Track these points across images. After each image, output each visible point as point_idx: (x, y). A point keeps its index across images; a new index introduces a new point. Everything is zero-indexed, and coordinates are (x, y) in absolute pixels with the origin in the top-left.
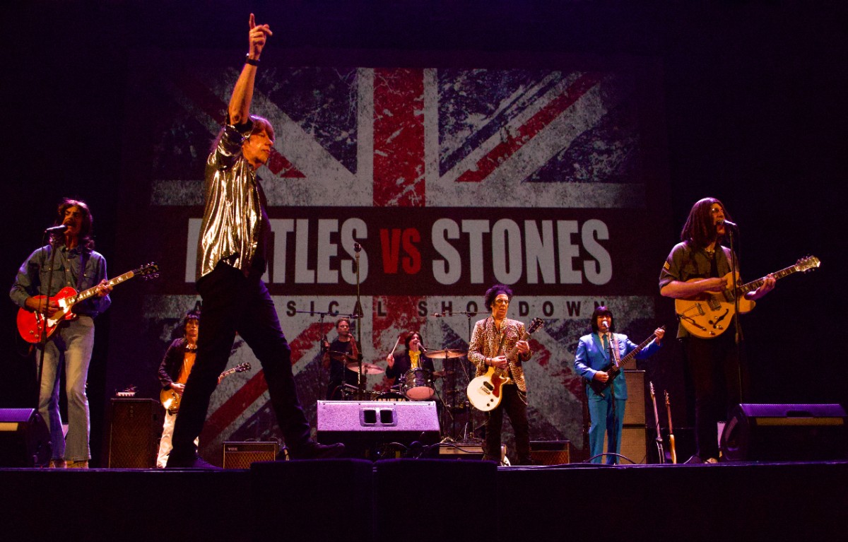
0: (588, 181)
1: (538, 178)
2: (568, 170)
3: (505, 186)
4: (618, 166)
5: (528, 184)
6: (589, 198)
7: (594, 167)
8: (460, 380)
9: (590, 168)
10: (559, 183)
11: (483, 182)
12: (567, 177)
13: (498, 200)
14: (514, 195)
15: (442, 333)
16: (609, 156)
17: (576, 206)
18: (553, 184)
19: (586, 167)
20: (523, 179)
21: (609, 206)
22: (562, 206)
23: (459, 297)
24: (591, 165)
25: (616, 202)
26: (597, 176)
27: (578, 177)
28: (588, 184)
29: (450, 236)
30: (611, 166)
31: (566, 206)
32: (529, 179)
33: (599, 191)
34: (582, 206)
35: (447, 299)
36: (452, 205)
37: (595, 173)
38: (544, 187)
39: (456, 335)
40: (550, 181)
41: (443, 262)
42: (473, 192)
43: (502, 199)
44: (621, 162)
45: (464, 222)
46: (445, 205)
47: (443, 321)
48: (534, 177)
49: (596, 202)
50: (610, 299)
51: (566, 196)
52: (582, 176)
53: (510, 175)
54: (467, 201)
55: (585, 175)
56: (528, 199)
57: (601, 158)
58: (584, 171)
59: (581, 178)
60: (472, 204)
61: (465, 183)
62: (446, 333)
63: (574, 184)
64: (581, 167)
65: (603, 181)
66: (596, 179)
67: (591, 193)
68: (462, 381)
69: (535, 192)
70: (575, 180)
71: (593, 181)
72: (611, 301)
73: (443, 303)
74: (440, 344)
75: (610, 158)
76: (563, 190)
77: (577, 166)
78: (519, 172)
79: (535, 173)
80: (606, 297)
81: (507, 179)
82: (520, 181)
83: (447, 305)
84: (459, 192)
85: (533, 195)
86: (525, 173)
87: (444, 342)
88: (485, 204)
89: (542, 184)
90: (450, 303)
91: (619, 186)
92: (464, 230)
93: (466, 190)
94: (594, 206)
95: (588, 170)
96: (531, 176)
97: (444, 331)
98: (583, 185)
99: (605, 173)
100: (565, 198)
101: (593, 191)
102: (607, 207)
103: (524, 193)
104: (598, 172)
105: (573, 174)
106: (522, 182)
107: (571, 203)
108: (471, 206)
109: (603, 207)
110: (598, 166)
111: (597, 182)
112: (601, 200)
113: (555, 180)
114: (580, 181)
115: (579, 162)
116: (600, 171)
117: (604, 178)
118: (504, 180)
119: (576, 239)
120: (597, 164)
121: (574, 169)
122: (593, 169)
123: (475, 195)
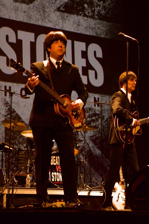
0: (92, 17)
1: (64, 10)
2: (81, 8)
3: (44, 11)
4: (109, 10)
5: (58, 13)
6: (93, 29)
7: (95, 8)
8: (15, 142)
9: (93, 9)
10: (76, 15)
11: (31, 5)
12: (80, 13)
13: (40, 20)
14: (50, 19)
15: (5, 107)
16: (104, 3)
17: (85, 33)
18: (72, 16)
19: (91, 8)
20: (55, 9)
21: (103, 36)
22: (77, 32)
23: (15, 84)
24: (94, 7)
25: (107, 34)
26: (97, 15)
27: (86, 13)
28: (92, 19)
29: (10, 41)
30: (105, 10)
31: (79, 32)
32: (58, 9)
33: (98, 26)
34: (88, 33)
35: (8, 84)
36: (11, 18)
37: (96, 13)
38: (67, 17)
39: (13, 110)
40: (71, 14)
41: (5, 58)
42: (25, 12)
43: (42, 20)
44: (110, 8)
45: (19, 32)
46: (7, 17)
47: (5, 99)
48: (61, 9)
49: (96, 33)
50: (102, 96)
51: (80, 26)
52: (89, 13)
53: (47, 4)
54: (21, 18)
55: (90, 13)
56: (58, 24)
57: (99, 3)
58: (90, 10)
59: (88, 15)
60: (24, 20)
61: (19, 3)
62: (7, 108)
63: (84, 18)
64: (88, 7)
65: (100, 19)
66: (96, 17)
67: (94, 26)
68: (17, 142)
69: (62, 19)
70: (85, 15)
71: (95, 18)
72: (103, 98)
73: (5, 87)
74: (3, 115)
75: (104, 5)
76: (78, 21)
77: (86, 6)
78: (52, 3)
79: (62, 6)
80: (100, 95)
81: (45, 7)
82: (53, 10)
83: (8, 88)
84: (16, 10)
85: (61, 21)
86: (56, 5)
87: (6, 114)
88: (32, 22)
89: (66, 14)
90: (10, 87)
91: (108, 23)
92: (19, 38)
93: (20, 9)
94: (95, 35)
95: (92, 10)
96: (60, 7)
97: (6, 106)
98: (89, 20)
99: (101, 14)
100: (79, 27)
101: (95, 24)
102: (102, 36)
103: (56, 19)
104: (97, 12)
105: (84, 12)
106: (54, 11)
107: (82, 30)
108: (23, 21)
109: (100, 36)
110: (98, 8)
111: (96, 18)
112: (99, 32)
113: (73, 14)
114: (87, 17)
115: (87, 4)
116: (99, 11)
117: (101, 18)
118: (43, 7)
119: (84, 54)
120: (97, 7)
121: (84, 8)
122: (95, 10)
123: (26, 14)
